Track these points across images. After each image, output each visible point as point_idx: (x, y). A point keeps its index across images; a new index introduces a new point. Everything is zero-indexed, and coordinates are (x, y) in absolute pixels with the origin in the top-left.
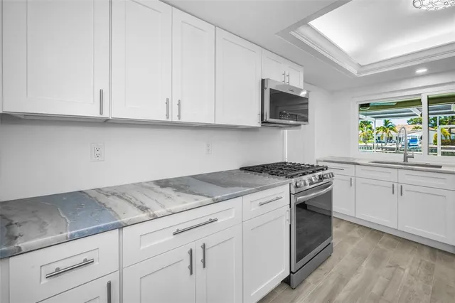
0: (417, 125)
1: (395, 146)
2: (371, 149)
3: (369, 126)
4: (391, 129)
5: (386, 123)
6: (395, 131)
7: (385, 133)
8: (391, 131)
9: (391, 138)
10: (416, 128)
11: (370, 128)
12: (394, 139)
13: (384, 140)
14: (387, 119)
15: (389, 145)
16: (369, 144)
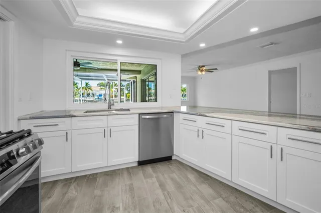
0: (101, 87)
1: (92, 99)
2: (77, 101)
3: (76, 86)
4: (89, 89)
5: (87, 84)
6: (91, 89)
7: (86, 91)
8: (90, 90)
9: (89, 94)
10: (101, 89)
11: (77, 87)
12: (91, 94)
13: (85, 95)
14: (87, 81)
15: (88, 99)
16: (76, 98)
